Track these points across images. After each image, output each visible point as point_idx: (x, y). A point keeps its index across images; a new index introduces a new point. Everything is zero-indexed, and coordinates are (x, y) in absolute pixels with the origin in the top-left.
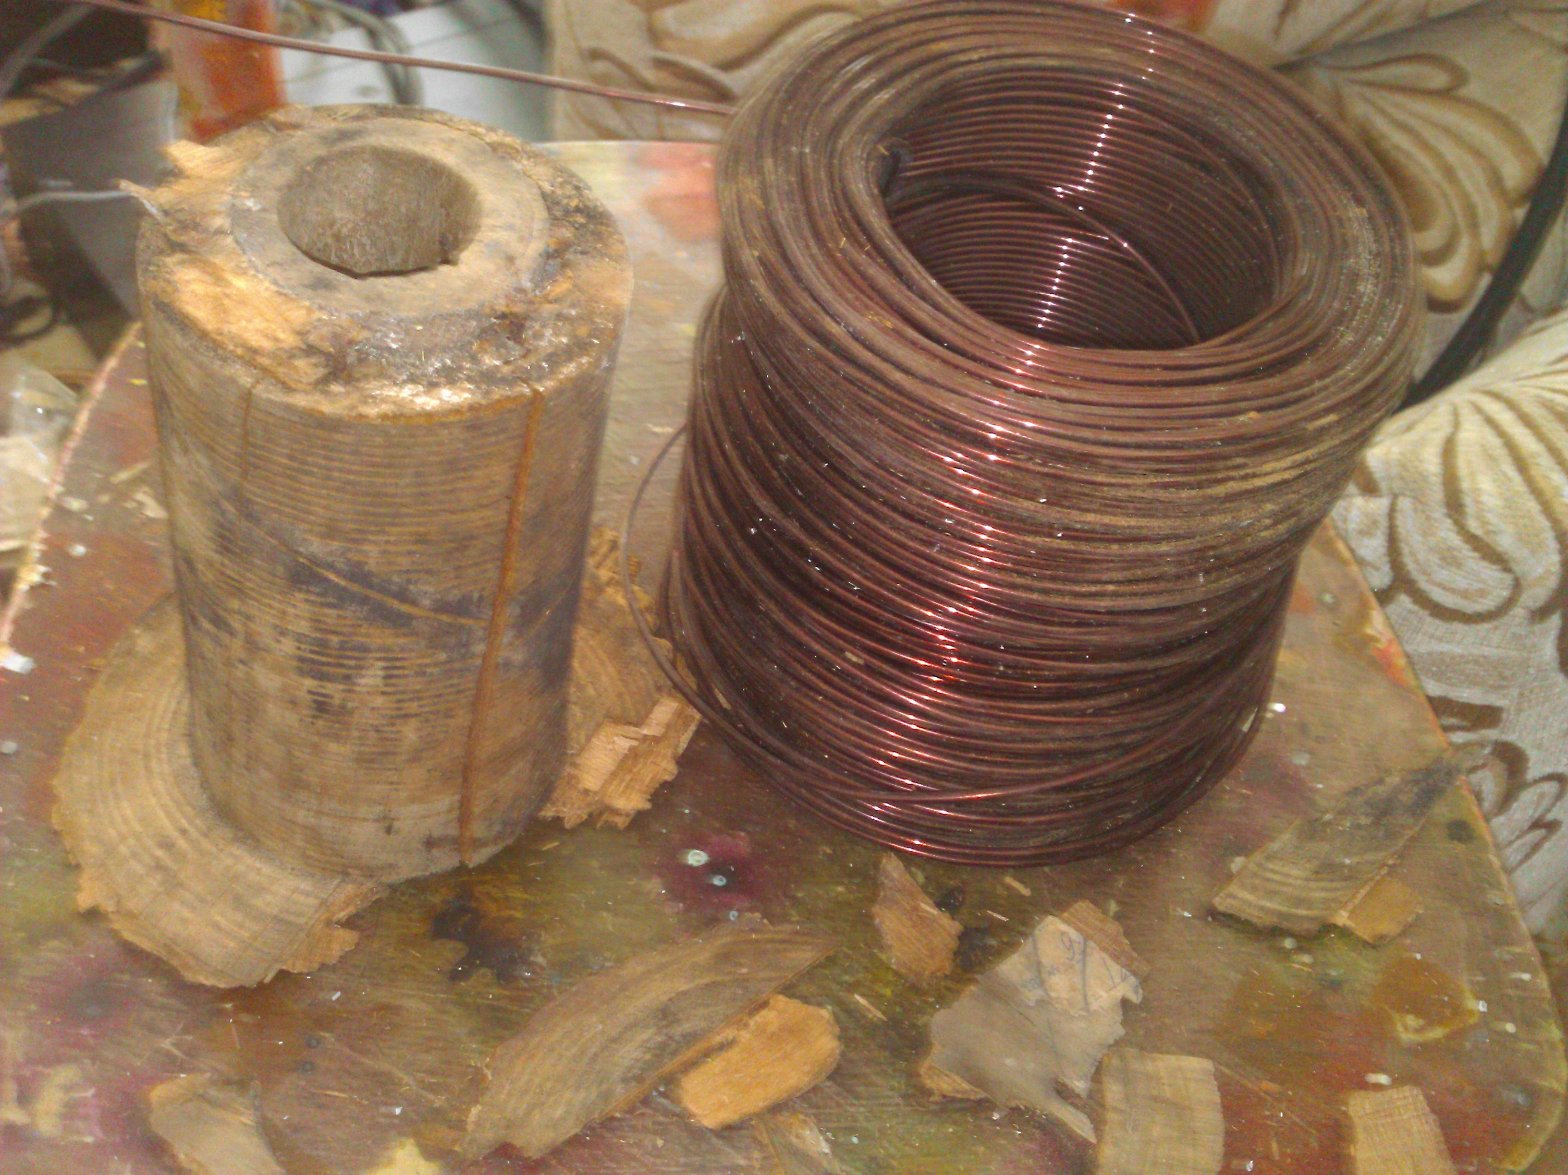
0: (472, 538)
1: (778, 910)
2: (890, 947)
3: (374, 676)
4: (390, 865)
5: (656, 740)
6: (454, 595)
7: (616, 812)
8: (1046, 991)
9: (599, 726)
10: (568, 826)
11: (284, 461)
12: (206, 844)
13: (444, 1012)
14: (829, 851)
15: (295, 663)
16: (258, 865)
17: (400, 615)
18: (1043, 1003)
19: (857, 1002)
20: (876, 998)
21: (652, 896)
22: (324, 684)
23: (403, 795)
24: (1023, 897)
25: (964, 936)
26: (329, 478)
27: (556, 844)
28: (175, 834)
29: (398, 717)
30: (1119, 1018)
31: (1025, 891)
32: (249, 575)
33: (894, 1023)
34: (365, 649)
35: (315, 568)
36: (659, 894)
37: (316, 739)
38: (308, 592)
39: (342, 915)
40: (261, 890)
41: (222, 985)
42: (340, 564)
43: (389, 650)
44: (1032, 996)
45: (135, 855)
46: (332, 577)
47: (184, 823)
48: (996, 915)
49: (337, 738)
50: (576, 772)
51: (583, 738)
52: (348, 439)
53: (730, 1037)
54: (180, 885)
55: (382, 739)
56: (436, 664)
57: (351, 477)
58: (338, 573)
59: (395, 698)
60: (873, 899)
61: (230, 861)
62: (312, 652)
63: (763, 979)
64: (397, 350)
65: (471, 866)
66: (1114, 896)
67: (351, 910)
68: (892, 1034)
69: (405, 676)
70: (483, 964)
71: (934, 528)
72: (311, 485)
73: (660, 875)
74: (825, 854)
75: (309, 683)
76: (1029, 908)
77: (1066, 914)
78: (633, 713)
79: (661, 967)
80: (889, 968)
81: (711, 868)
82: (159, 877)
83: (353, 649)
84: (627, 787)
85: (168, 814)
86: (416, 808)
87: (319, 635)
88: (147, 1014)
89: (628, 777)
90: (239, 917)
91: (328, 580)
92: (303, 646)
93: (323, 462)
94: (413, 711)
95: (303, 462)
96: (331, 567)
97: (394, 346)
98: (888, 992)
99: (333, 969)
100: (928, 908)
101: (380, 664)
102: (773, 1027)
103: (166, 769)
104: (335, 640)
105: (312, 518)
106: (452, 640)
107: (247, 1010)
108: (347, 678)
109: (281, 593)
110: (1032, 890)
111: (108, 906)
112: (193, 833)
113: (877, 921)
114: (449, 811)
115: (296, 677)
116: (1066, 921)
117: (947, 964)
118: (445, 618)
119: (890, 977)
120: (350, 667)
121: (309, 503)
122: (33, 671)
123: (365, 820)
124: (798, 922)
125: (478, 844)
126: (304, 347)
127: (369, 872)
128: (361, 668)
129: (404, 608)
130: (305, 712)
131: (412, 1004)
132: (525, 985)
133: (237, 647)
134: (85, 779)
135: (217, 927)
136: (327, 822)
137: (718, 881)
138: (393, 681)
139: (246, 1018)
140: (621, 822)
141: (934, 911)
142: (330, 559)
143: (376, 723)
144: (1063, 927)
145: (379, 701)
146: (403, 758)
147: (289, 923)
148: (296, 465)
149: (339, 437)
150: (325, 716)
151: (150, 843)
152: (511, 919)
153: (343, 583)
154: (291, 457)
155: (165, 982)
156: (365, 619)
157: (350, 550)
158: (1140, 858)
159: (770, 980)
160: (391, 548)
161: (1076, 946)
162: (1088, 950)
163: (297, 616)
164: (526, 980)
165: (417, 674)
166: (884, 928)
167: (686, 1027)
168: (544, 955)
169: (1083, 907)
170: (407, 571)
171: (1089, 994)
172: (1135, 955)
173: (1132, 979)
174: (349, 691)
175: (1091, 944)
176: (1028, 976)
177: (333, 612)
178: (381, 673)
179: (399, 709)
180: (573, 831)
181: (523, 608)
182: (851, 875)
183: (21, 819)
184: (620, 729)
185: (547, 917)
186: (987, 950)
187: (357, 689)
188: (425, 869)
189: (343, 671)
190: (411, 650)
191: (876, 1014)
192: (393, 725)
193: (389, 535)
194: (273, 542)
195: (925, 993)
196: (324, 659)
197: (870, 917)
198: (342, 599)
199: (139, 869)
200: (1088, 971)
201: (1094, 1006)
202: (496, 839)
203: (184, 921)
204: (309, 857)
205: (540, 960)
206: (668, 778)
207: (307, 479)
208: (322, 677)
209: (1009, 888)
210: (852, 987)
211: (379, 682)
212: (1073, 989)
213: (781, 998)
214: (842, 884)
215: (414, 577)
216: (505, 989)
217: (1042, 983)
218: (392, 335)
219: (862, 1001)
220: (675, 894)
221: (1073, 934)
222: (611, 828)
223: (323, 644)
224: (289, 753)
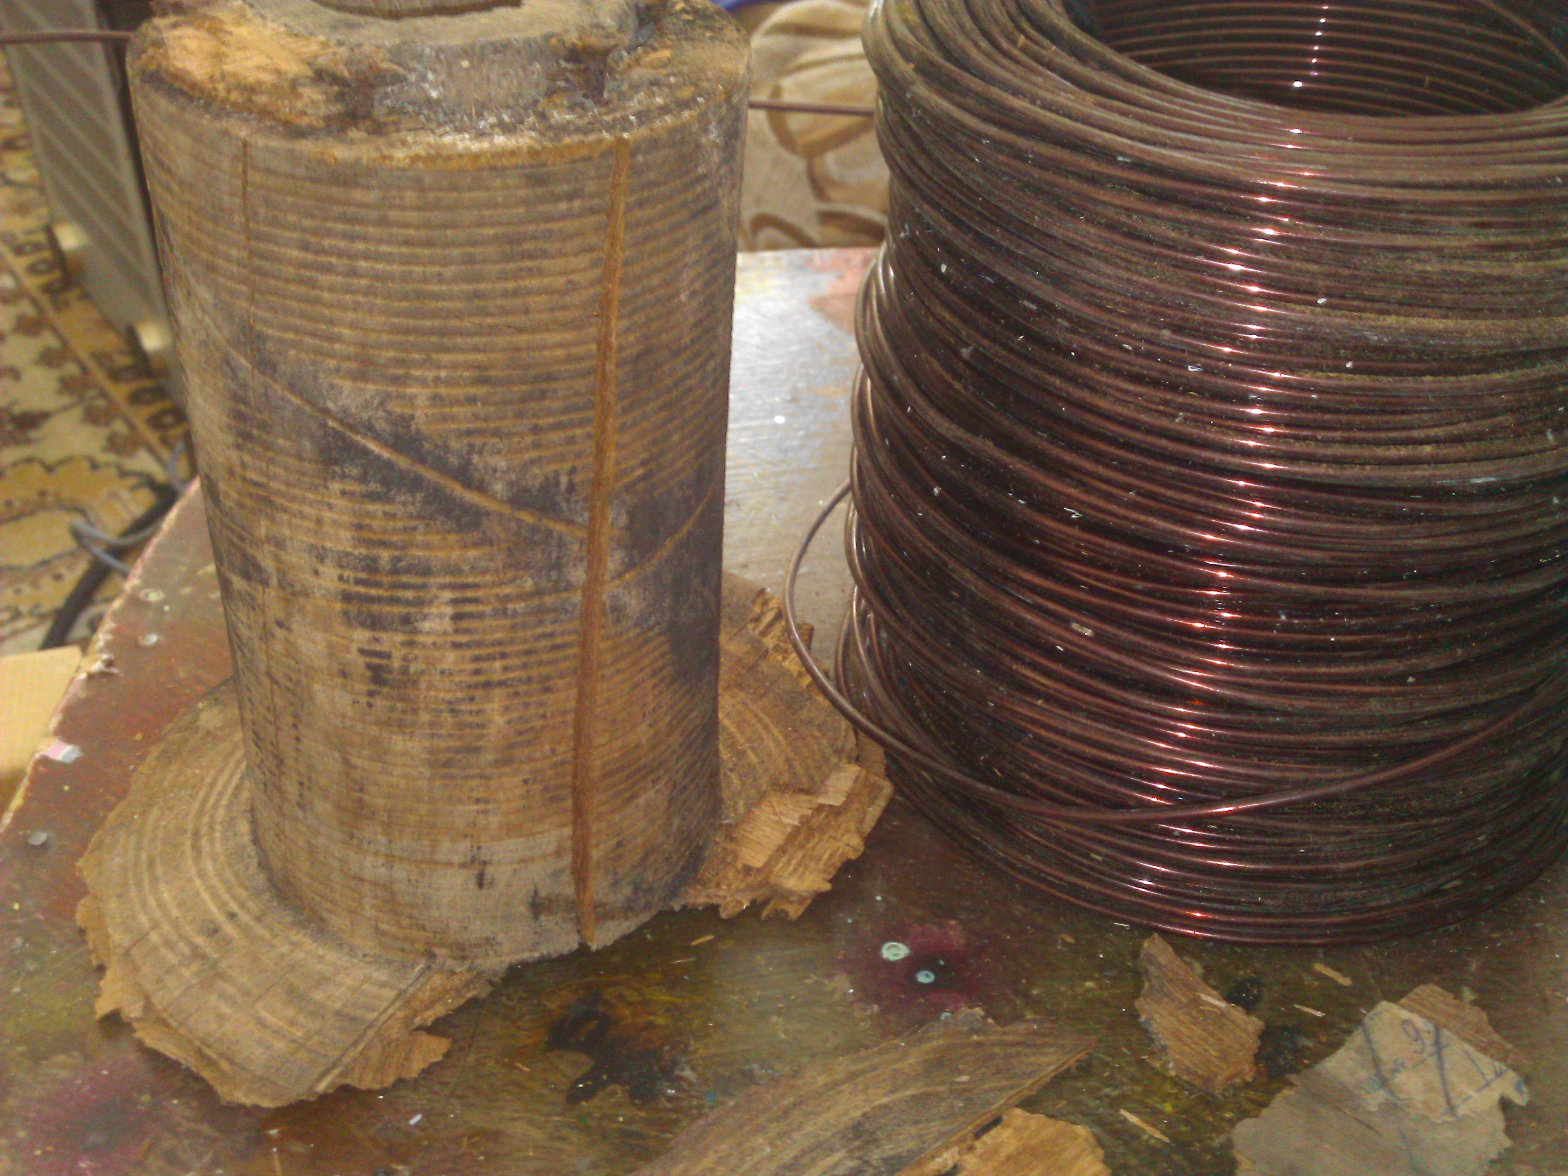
0: (550, 377)
1: (1007, 1010)
2: (1164, 1049)
3: (441, 616)
4: (487, 939)
5: (836, 812)
6: (536, 477)
7: (785, 896)
8: (1392, 1093)
9: (763, 795)
10: (724, 915)
11: (294, 253)
12: (259, 930)
13: (562, 1139)
14: (1070, 940)
15: (338, 606)
16: (321, 951)
17: (466, 509)
18: (1392, 1108)
19: (1125, 1121)
20: (1153, 1115)
21: (837, 997)
22: (378, 635)
23: (494, 821)
24: (1341, 987)
25: (1265, 1035)
26: (353, 273)
27: (710, 937)
28: (220, 917)
29: (477, 686)
30: (1501, 1125)
31: (1346, 981)
32: (273, 469)
33: (1181, 1145)
34: (426, 571)
35: (348, 434)
36: (845, 994)
37: (374, 731)
38: (344, 476)
39: (430, 1016)
40: (322, 981)
41: (266, 1104)
42: (381, 425)
43: (456, 570)
44: (1375, 1100)
45: (168, 944)
46: (373, 446)
47: (234, 907)
48: (1306, 1009)
49: (401, 726)
50: (732, 846)
51: (741, 808)
52: (372, 196)
53: (950, 1164)
54: (221, 976)
55: (461, 726)
56: (520, 597)
57: (380, 266)
58: (377, 437)
59: (469, 653)
60: (1136, 993)
61: (285, 949)
62: (358, 582)
63: (993, 1089)
64: (437, 102)
65: (594, 947)
66: (1466, 983)
67: (439, 1010)
68: (1177, 1157)
69: (481, 616)
70: (613, 1080)
71: (1173, 388)
72: (332, 289)
73: (849, 972)
74: (1064, 943)
75: (361, 636)
76: (1353, 1000)
77: (1403, 1001)
78: (805, 780)
79: (852, 1077)
80: (1165, 1078)
81: (912, 964)
82: (195, 967)
83: (408, 571)
84: (799, 864)
85: (215, 896)
86: (512, 843)
87: (363, 551)
88: (168, 1142)
89: (800, 854)
90: (290, 1012)
91: (366, 452)
92: (346, 574)
93: (342, 244)
94: (495, 677)
95: (320, 251)
96: (369, 429)
97: (434, 94)
98: (1168, 1108)
99: (414, 1085)
100: (1213, 1000)
101: (448, 595)
102: (1012, 1146)
103: (218, 847)
104: (385, 555)
105: (337, 346)
106: (537, 556)
107: (300, 1137)
108: (406, 620)
109: (314, 488)
110: (1353, 979)
111: (133, 1011)
112: (244, 917)
113: (1143, 1018)
114: (558, 853)
115: (342, 629)
116: (1404, 1007)
117: (1247, 1067)
118: (527, 518)
119: (1169, 1088)
120: (408, 603)
121: (331, 322)
122: (77, 761)
123: (449, 864)
124: (1034, 1021)
125: (604, 914)
126: (310, 73)
127: (461, 951)
128: (420, 603)
129: (472, 497)
130: (358, 687)
131: (519, 1128)
132: (669, 1105)
133: (270, 597)
134: (118, 860)
135: (261, 1023)
136: (400, 872)
137: (925, 977)
138: (465, 624)
139: (298, 1148)
140: (794, 911)
141: (1222, 1005)
142: (365, 416)
143: (449, 696)
144: (1405, 1014)
145: (451, 658)
146: (491, 757)
147: (354, 1019)
148: (310, 257)
149: (358, 195)
150: (386, 690)
151: (189, 929)
152: (651, 1026)
153: (386, 454)
154: (305, 247)
155: (195, 1104)
156: (420, 517)
157: (388, 395)
158: (1495, 935)
159: (1002, 1089)
160: (443, 390)
161: (1425, 1036)
162: (1443, 1041)
163: (335, 523)
164: (670, 1099)
165: (496, 614)
166: (1154, 1027)
167: (888, 1149)
168: (693, 1069)
169: (1429, 992)
170: (469, 433)
171: (1452, 1095)
172: (1510, 1046)
173: (1511, 1074)
174: (411, 644)
175: (1446, 1033)
176: (1363, 1074)
177: (376, 508)
178: (449, 610)
179: (477, 672)
180: (734, 922)
181: (631, 514)
182: (1102, 967)
183: (41, 917)
184: (788, 799)
185: (697, 1023)
186: (1299, 1052)
187: (420, 639)
188: (535, 946)
189: (398, 610)
190: (485, 572)
191: (1155, 1134)
192: (472, 699)
193: (439, 367)
194: (296, 401)
195: (1220, 1108)
196: (373, 592)
197: (1134, 1015)
198: (386, 483)
199: (172, 959)
200: (1447, 1065)
201: (1463, 1110)
202: (628, 909)
203: (221, 1018)
204: (384, 934)
205: (688, 1073)
206: (853, 856)
207: (325, 279)
208: (375, 623)
209: (1320, 976)
210: (1116, 1103)
211: (447, 625)
212: (1428, 1088)
213: (1018, 1111)
214: (1092, 979)
215: (478, 442)
216: (639, 1109)
217: (1384, 1083)
218: (431, 76)
219: (1133, 1119)
220: (866, 995)
221: (1419, 1022)
222: (780, 918)
223: (371, 565)
224: (346, 762)
